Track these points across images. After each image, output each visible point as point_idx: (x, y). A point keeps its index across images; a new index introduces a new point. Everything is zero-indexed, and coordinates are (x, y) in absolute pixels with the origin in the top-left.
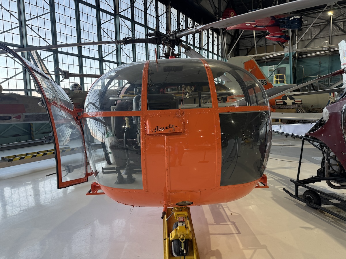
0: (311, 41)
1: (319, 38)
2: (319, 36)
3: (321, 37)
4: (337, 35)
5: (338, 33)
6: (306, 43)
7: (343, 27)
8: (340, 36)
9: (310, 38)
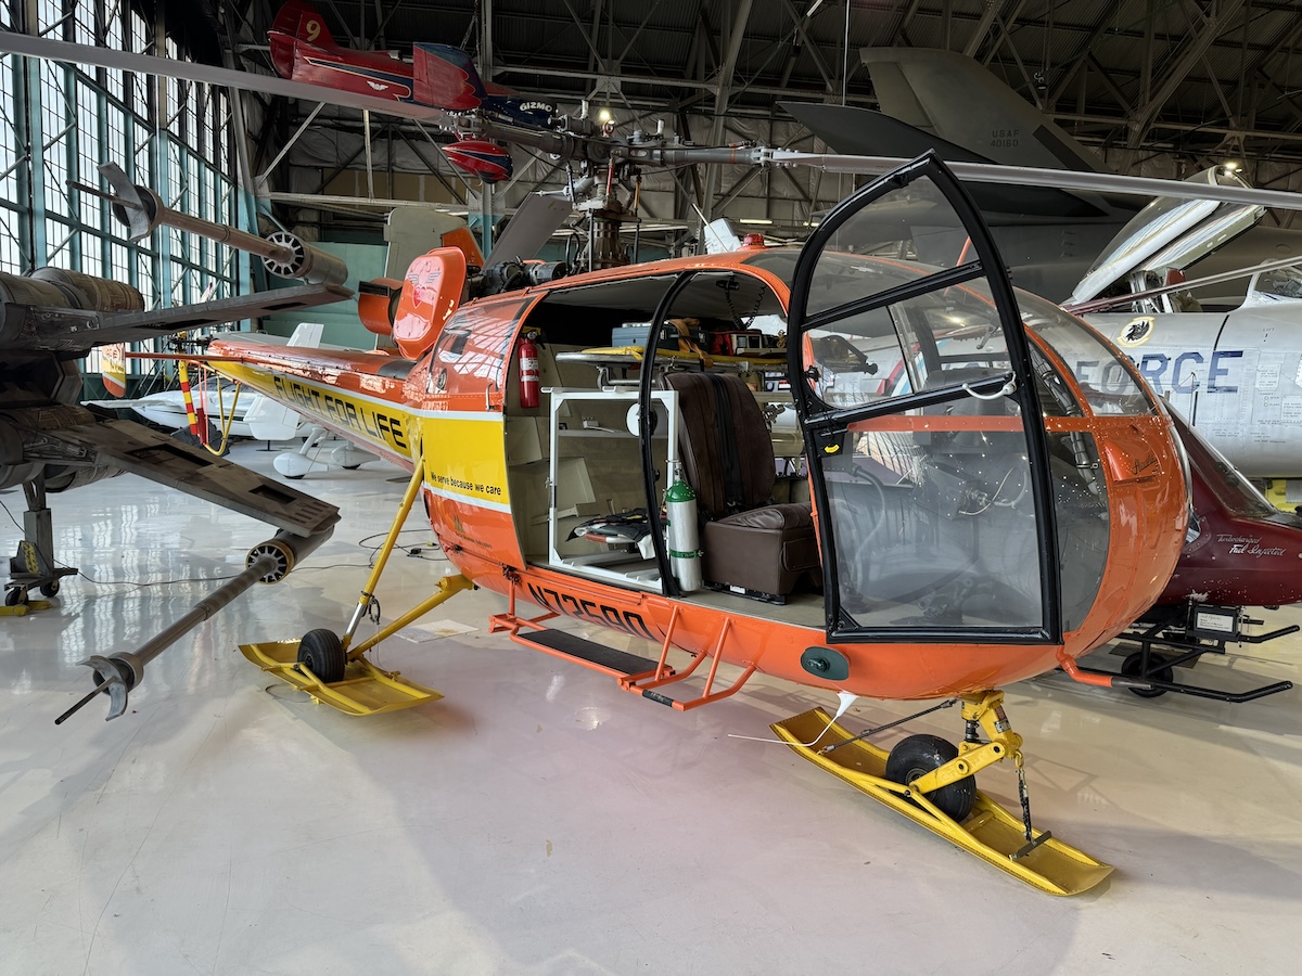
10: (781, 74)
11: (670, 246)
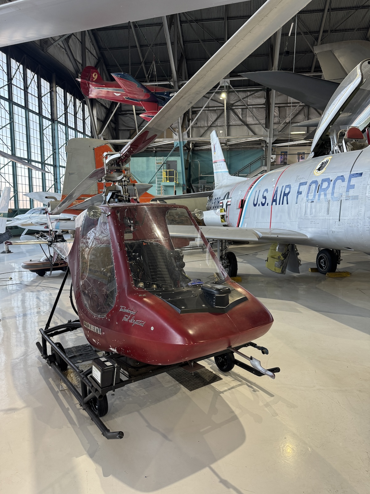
0: (207, 130)
1: (216, 126)
2: (216, 123)
3: (218, 125)
4: (235, 124)
5: (236, 122)
6: (202, 131)
7: (242, 115)
8: (238, 127)
9: (206, 125)
10: (311, 68)
11: (263, 147)
